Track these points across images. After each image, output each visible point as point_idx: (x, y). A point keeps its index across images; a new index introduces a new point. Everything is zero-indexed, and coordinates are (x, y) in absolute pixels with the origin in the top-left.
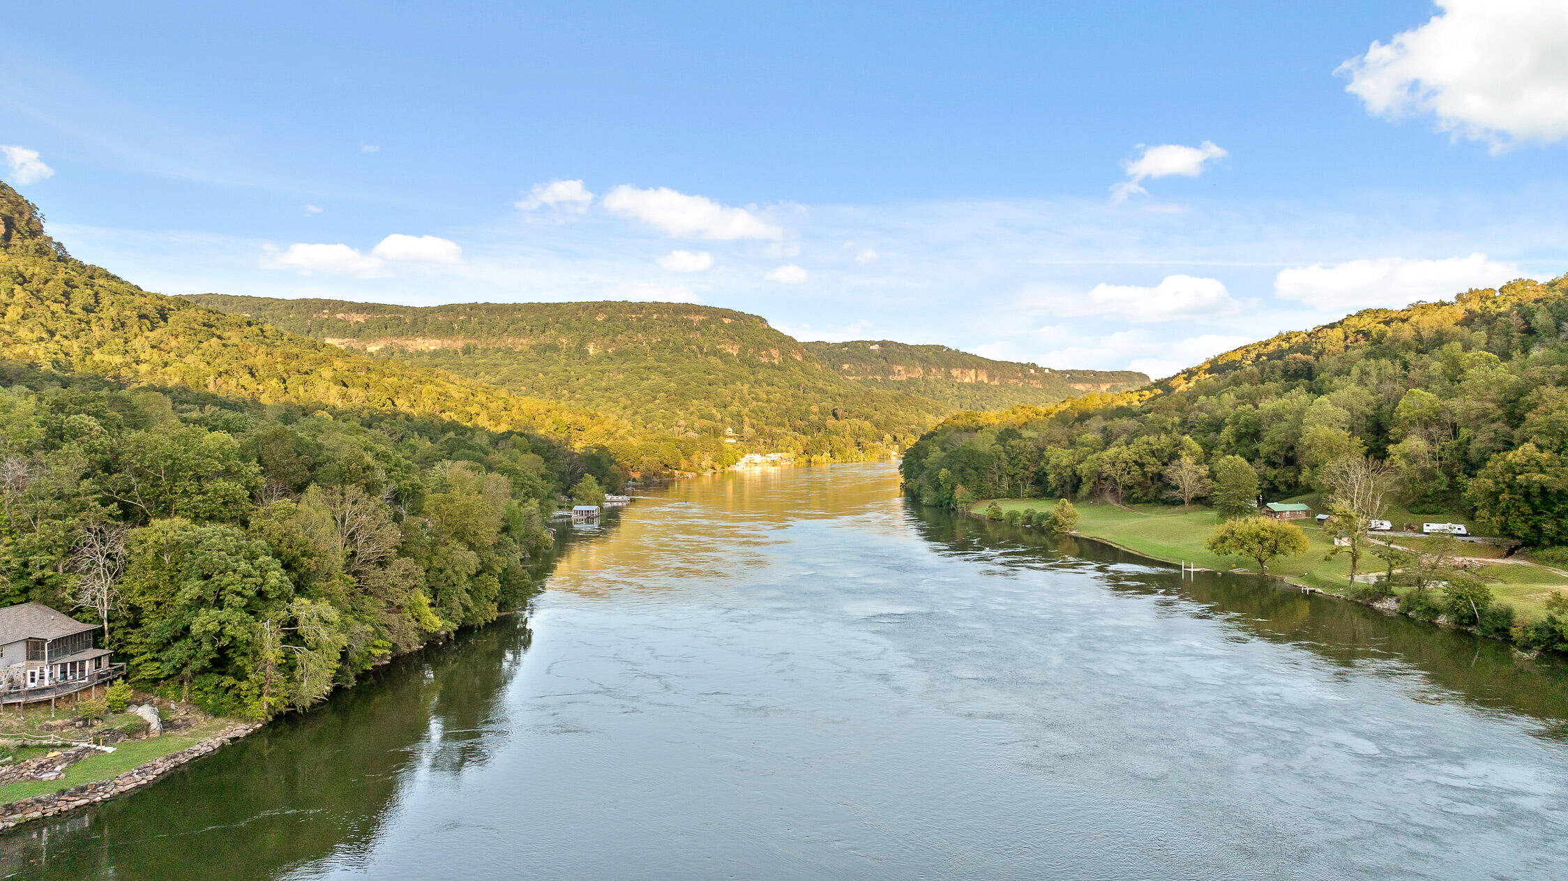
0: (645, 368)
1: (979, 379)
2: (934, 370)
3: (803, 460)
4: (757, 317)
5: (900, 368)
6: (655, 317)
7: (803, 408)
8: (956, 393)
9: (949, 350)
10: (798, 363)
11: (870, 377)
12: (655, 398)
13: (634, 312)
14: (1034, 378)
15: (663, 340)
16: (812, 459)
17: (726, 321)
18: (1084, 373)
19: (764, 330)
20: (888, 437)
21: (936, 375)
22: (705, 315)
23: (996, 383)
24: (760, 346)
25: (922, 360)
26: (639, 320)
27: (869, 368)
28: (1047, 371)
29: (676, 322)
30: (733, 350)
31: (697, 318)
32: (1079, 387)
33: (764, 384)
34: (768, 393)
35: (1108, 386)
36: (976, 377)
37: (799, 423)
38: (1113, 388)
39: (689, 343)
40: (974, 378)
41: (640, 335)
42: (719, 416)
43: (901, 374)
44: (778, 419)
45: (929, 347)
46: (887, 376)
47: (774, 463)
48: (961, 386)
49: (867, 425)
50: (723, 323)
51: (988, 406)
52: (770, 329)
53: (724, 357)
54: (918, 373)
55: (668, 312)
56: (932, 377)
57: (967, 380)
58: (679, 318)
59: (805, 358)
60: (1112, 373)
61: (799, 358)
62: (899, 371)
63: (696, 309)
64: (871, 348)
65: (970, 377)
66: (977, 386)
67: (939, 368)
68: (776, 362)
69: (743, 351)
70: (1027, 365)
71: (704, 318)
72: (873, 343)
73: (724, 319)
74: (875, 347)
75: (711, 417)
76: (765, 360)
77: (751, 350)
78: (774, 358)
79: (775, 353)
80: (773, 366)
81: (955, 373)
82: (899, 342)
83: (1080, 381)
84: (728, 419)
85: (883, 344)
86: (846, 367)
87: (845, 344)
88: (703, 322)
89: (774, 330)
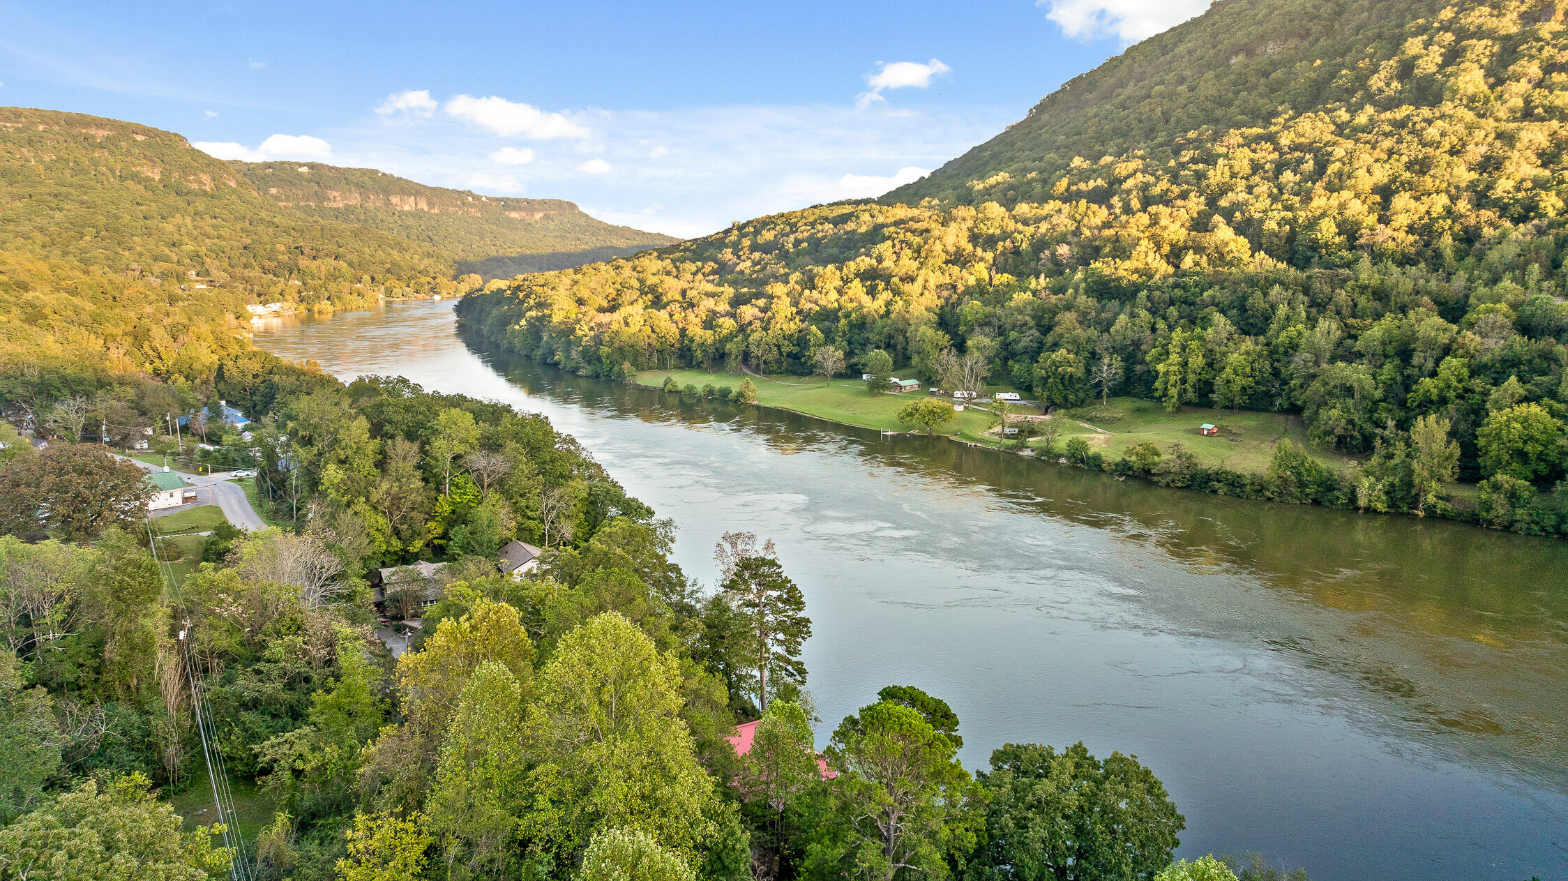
0: (50, 195)
1: (419, 207)
2: (372, 197)
3: (302, 307)
4: (175, 135)
5: (335, 194)
6: (41, 128)
7: (268, 247)
8: (399, 222)
9: (384, 174)
10: (234, 191)
11: (302, 204)
12: (82, 236)
13: (7, 119)
14: (472, 206)
15: (59, 159)
16: (316, 309)
17: (139, 138)
18: (518, 201)
19: (188, 151)
20: (366, 278)
21: (375, 202)
22: (110, 130)
23: (436, 211)
24: (185, 170)
25: (357, 185)
26: (18, 130)
27: (300, 193)
28: (484, 199)
29: (74, 137)
30: (154, 174)
31: (101, 134)
32: (514, 215)
33: (207, 217)
34: (214, 227)
35: (541, 215)
36: (416, 204)
37: (267, 264)
38: (546, 217)
39: (96, 163)
40: (413, 205)
41: (25, 150)
42: (175, 258)
43: (336, 199)
44: (244, 260)
45: (364, 172)
46: (322, 203)
47: (277, 314)
48: (402, 214)
49: (343, 265)
50: (135, 141)
51: (436, 238)
52: (193, 150)
53: (146, 183)
54: (355, 199)
55: (58, 124)
56: (371, 204)
57: (407, 208)
58: (75, 131)
59: (239, 184)
60: (544, 202)
61: (233, 184)
62: (335, 197)
63: (100, 123)
64: (300, 170)
65: (409, 205)
66: (418, 214)
67: (378, 194)
68: (207, 188)
69: (166, 174)
70: (463, 192)
71: (110, 133)
72: (301, 165)
73: (135, 136)
74: (304, 170)
75: (167, 260)
76: (195, 186)
77: (176, 175)
78: (205, 185)
79: (205, 178)
80: (205, 194)
81: (395, 200)
82: (331, 165)
83: (514, 209)
84: (187, 261)
85: (312, 166)
86: (274, 191)
87: (269, 165)
88: (108, 138)
89: (198, 151)
